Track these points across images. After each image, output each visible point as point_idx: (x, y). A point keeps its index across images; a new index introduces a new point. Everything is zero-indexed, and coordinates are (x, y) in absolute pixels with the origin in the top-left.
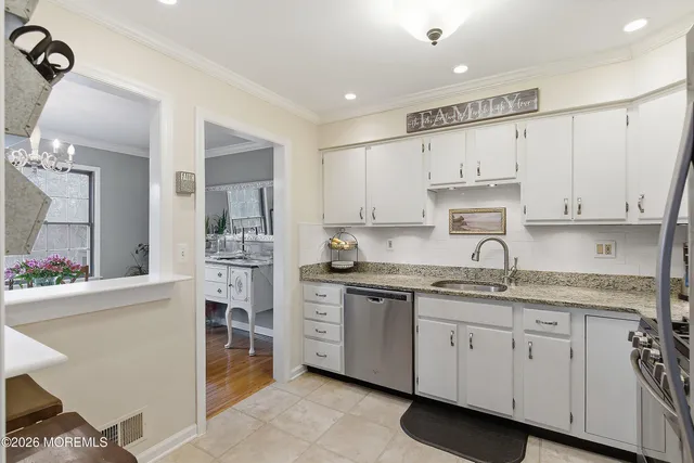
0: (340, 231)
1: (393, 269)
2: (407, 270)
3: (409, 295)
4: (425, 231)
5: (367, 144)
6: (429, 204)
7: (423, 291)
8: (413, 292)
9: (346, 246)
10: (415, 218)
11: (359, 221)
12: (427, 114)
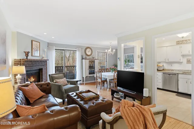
0: (159, 63)
1: (172, 70)
2: (176, 70)
3: (177, 74)
4: (180, 63)
5: (167, 47)
6: (181, 58)
7: (180, 74)
8: (178, 74)
9: (161, 66)
10: (178, 60)
11: (165, 61)
12: (181, 41)
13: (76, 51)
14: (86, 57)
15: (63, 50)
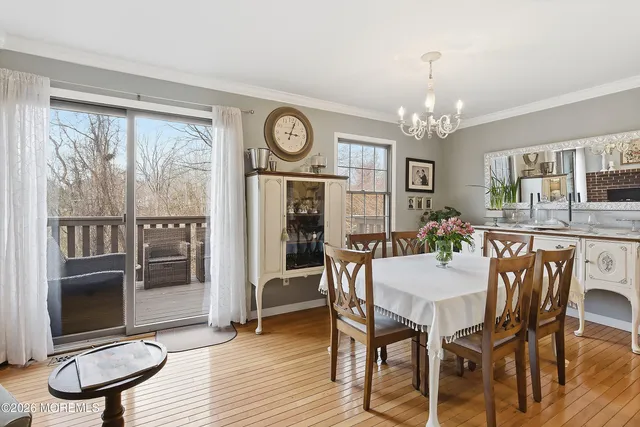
13: (209, 121)
14: (270, 164)
15: (122, 110)
